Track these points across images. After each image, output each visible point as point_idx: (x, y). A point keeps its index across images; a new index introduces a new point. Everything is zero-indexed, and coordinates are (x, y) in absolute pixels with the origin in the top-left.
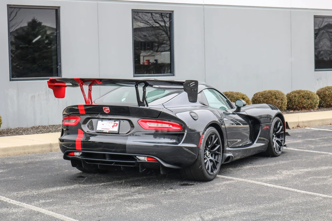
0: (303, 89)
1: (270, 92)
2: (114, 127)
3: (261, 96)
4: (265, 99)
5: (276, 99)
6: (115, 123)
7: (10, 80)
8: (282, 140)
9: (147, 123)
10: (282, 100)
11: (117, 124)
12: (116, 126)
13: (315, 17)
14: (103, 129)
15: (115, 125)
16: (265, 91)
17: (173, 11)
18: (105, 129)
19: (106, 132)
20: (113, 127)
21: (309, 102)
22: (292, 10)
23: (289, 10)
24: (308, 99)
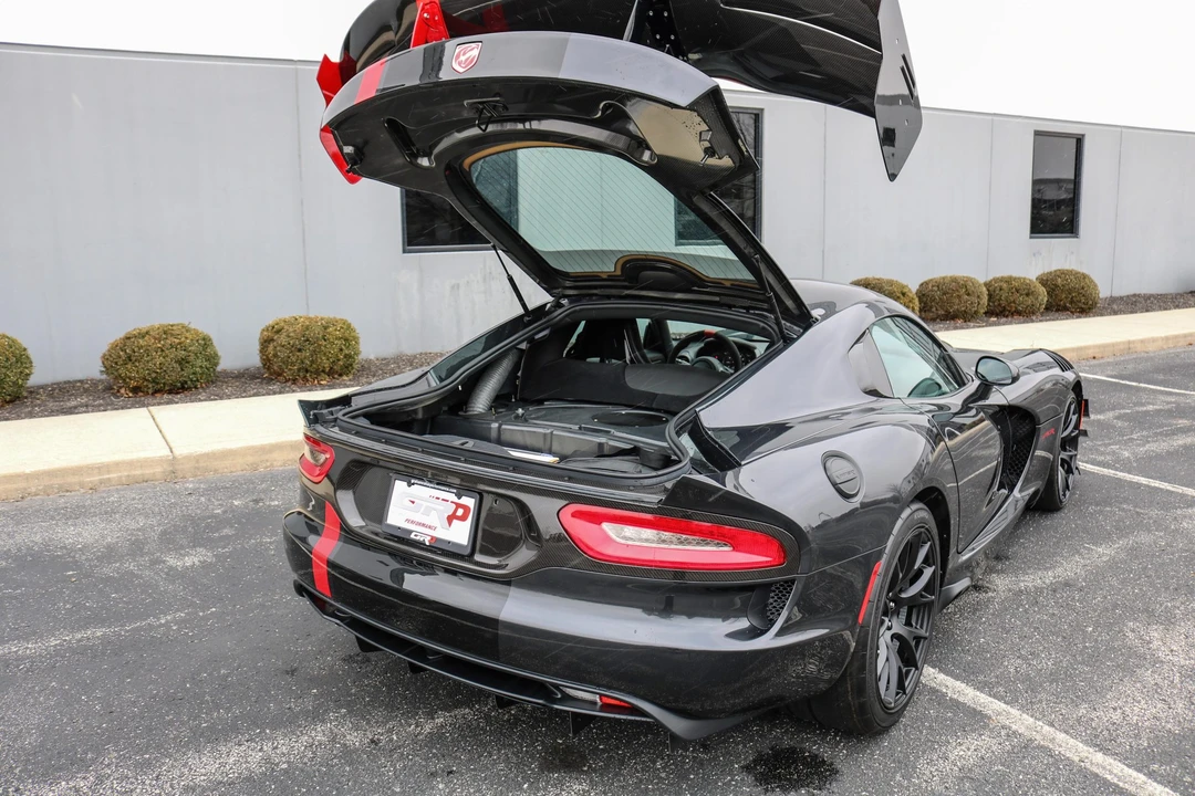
0: (1015, 275)
1: (954, 280)
2: (455, 522)
3: (936, 288)
4: (944, 294)
5: (968, 295)
6: (458, 506)
7: (404, 252)
8: (1071, 457)
9: (606, 526)
10: (978, 297)
11: (466, 508)
12: (463, 518)
13: (1038, 133)
14: (413, 522)
15: (460, 512)
16: (944, 278)
17: (762, 110)
18: (419, 524)
19: (421, 538)
20: (450, 519)
21: (1029, 301)
22: (995, 118)
23: (990, 118)
24: (1027, 295)
